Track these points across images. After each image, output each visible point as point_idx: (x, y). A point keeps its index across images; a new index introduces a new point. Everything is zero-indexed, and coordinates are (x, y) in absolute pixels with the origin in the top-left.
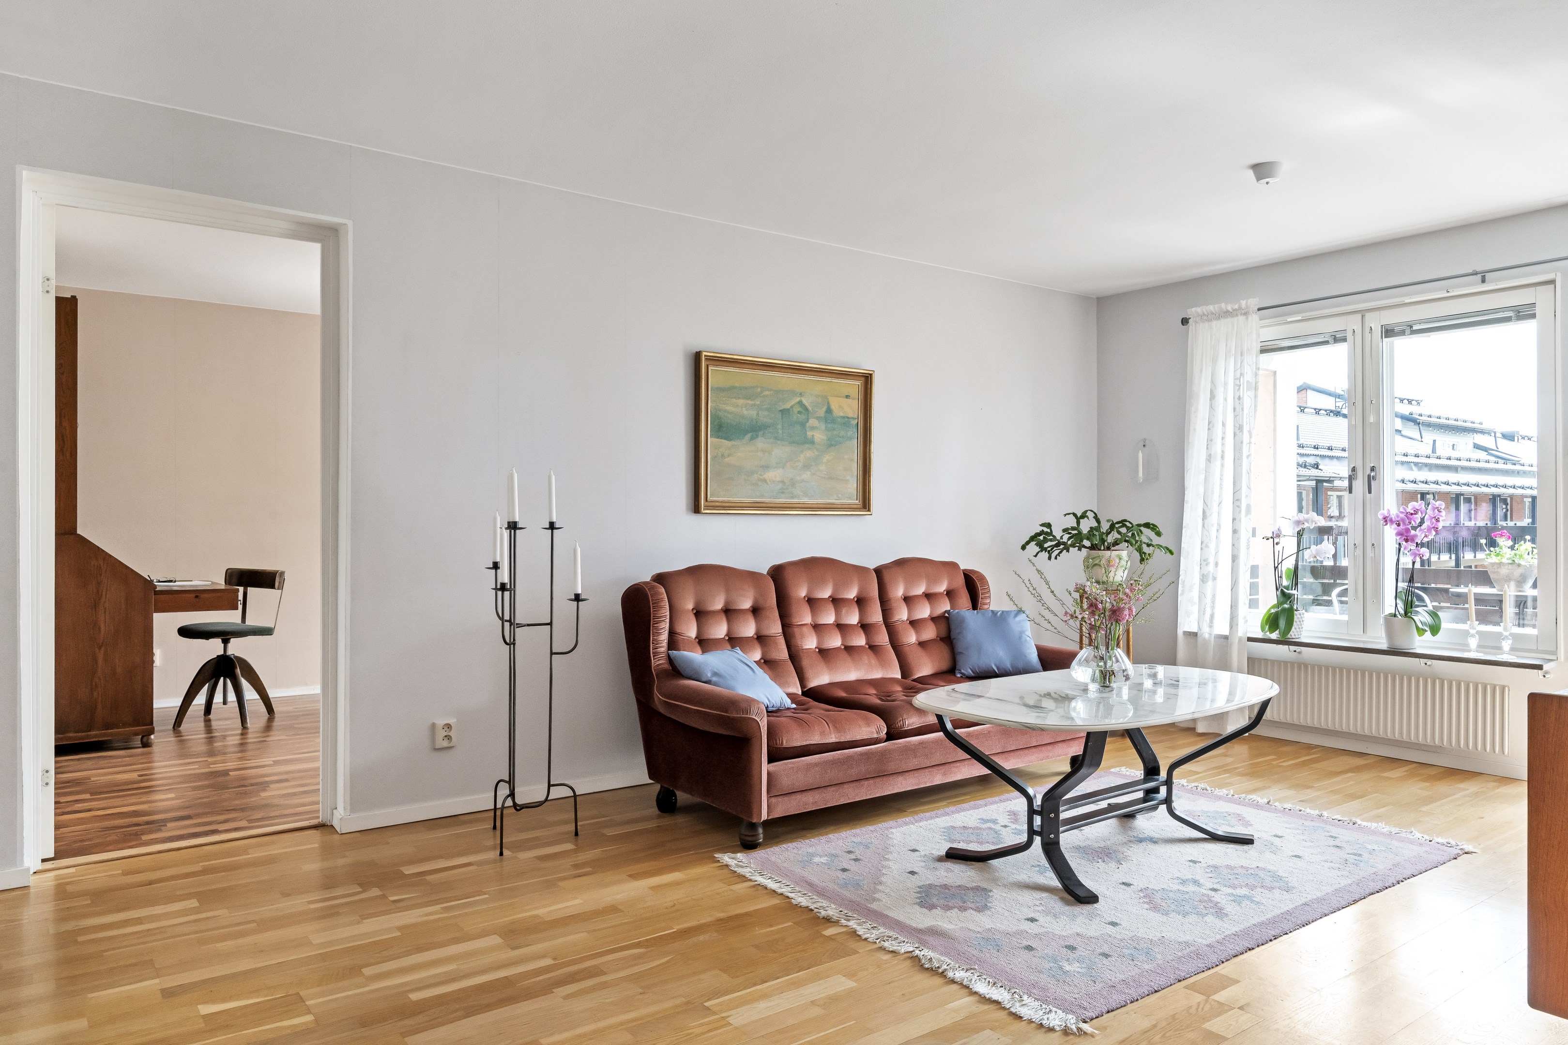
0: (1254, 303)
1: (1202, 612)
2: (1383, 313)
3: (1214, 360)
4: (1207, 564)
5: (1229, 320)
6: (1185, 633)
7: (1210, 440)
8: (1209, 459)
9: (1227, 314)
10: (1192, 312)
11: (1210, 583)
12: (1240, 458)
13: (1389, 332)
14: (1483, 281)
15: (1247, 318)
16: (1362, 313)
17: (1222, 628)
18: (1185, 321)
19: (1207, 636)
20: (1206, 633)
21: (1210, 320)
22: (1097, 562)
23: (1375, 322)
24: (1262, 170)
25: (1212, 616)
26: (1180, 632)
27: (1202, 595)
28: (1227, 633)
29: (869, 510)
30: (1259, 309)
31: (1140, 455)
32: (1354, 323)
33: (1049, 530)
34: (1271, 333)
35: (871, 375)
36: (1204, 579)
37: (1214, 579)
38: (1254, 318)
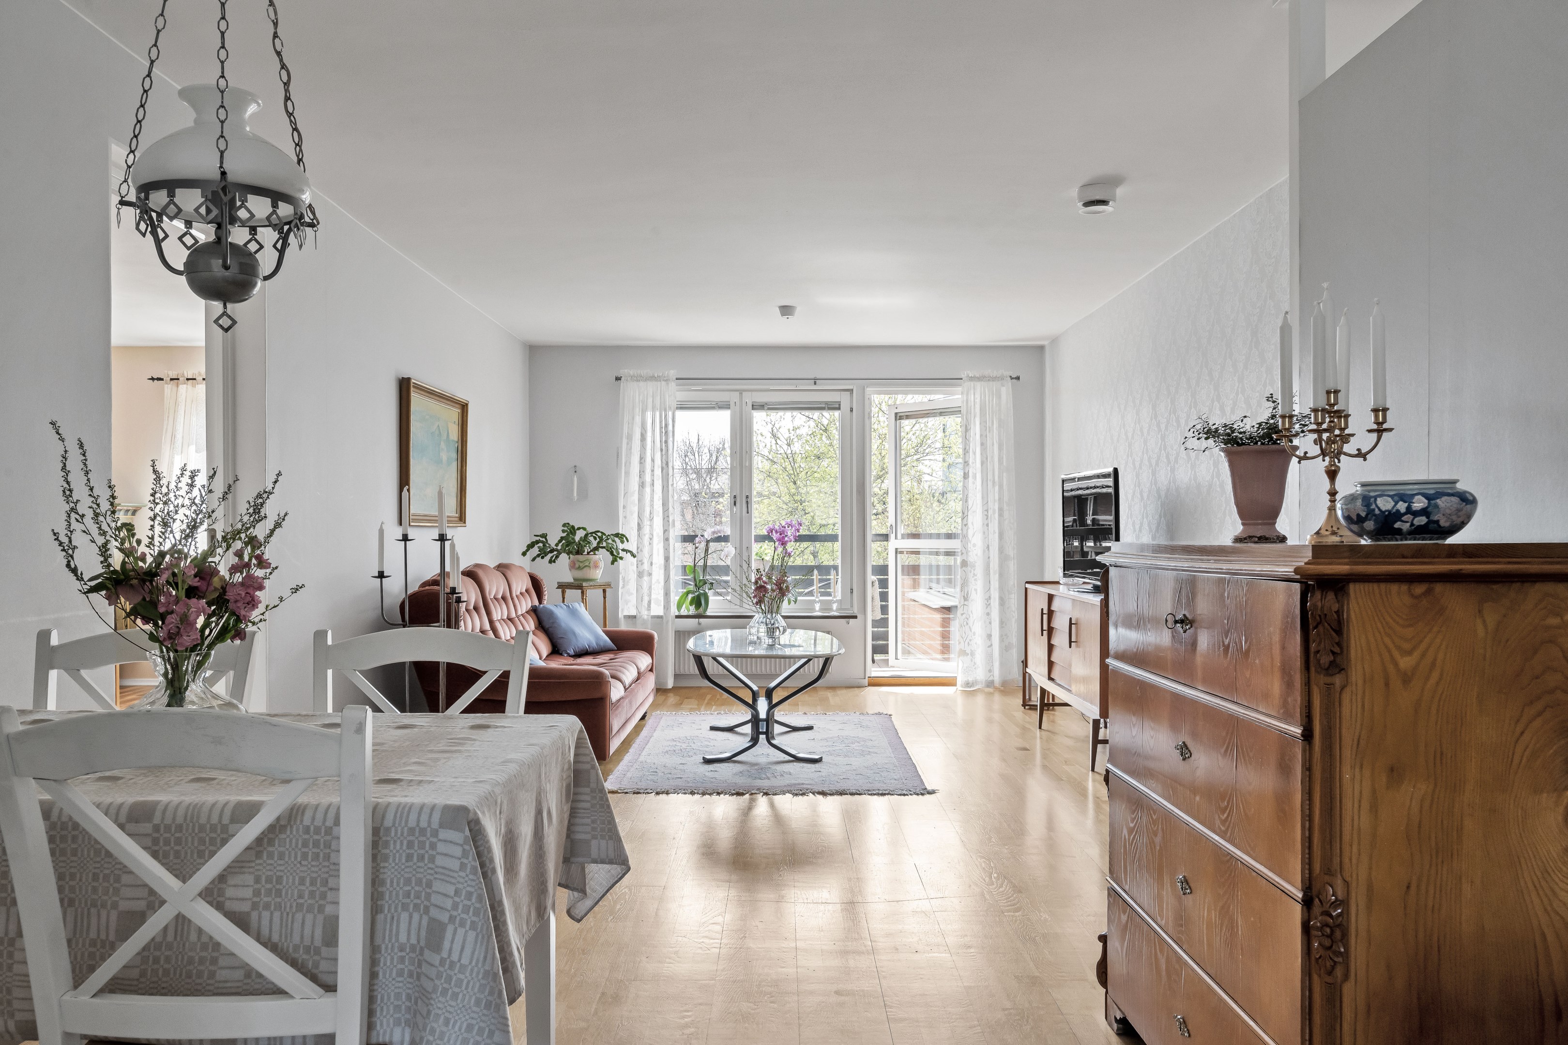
0: (673, 373)
1: (640, 599)
2: (754, 393)
3: (644, 412)
4: (642, 564)
5: (655, 383)
6: (625, 617)
7: (642, 473)
8: (642, 485)
9: (653, 378)
10: (623, 372)
11: (646, 578)
12: (668, 487)
13: (754, 407)
14: (815, 383)
15: (668, 384)
16: (741, 392)
17: (657, 610)
18: (618, 379)
19: (646, 617)
20: (645, 614)
21: (638, 381)
22: (587, 564)
23: (749, 398)
24: (786, 310)
25: (649, 602)
26: (621, 615)
27: (639, 588)
28: (661, 613)
29: (465, 523)
30: (677, 379)
31: (576, 479)
32: (734, 397)
33: (544, 540)
34: (682, 396)
35: (467, 404)
36: (640, 575)
37: (650, 574)
38: (673, 385)
